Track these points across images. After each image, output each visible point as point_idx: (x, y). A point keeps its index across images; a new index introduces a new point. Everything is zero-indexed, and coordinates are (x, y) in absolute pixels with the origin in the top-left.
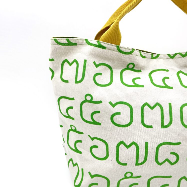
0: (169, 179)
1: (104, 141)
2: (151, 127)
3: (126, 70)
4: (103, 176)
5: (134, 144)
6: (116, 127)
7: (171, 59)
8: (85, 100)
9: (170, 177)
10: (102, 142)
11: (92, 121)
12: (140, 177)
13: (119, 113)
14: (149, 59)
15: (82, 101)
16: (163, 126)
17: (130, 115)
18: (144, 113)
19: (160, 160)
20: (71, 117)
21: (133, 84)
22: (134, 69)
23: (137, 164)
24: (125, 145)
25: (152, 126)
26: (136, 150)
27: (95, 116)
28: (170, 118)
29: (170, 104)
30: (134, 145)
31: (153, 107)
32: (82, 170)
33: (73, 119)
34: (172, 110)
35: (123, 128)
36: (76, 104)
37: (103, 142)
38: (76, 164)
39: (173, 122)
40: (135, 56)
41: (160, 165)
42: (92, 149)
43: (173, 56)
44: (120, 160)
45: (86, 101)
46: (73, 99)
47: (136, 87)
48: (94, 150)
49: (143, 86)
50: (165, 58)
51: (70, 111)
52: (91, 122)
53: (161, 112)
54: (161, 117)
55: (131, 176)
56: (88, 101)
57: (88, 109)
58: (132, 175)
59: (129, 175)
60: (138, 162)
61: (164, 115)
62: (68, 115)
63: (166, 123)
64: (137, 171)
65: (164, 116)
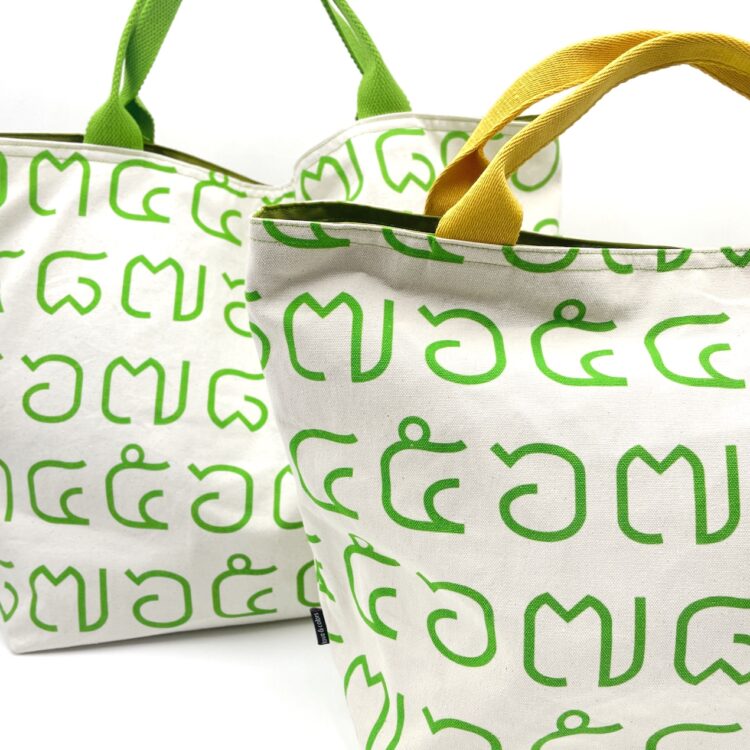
0: (731, 734)
1: (477, 593)
2: (656, 539)
3: (554, 327)
4: (474, 727)
5: (593, 606)
6: (520, 539)
7: (737, 269)
8: (398, 439)
9: (736, 728)
10: (468, 598)
11: (430, 520)
12: (617, 727)
13: (532, 489)
14: (650, 273)
15: (389, 444)
16: (703, 537)
17: (574, 493)
18: (629, 485)
19: (695, 667)
20: (344, 508)
21: (585, 376)
22: (584, 319)
23: (605, 680)
24: (556, 607)
25: (660, 535)
26: (600, 627)
27: (441, 500)
28: (731, 506)
29: (731, 451)
30: (590, 608)
31: (664, 461)
32: (400, 698)
33: (354, 515)
34: (740, 472)
35: (549, 544)
36: (365, 458)
37: (473, 598)
38: (379, 678)
39: (741, 518)
40: (581, 273)
41: (696, 683)
42: (434, 621)
43: (745, 256)
44: (540, 666)
45: (404, 444)
46: (350, 439)
47: (599, 385)
48: (441, 625)
49: (623, 382)
50: (713, 263)
51: (338, 484)
52: (426, 523)
53: (695, 481)
54: (694, 503)
55: (580, 727)
56: (412, 442)
57: (414, 473)
58: (588, 723)
59: (573, 722)
60: (608, 675)
61: (708, 492)
62: (331, 502)
63: (714, 525)
64: (604, 705)
65: (709, 498)
